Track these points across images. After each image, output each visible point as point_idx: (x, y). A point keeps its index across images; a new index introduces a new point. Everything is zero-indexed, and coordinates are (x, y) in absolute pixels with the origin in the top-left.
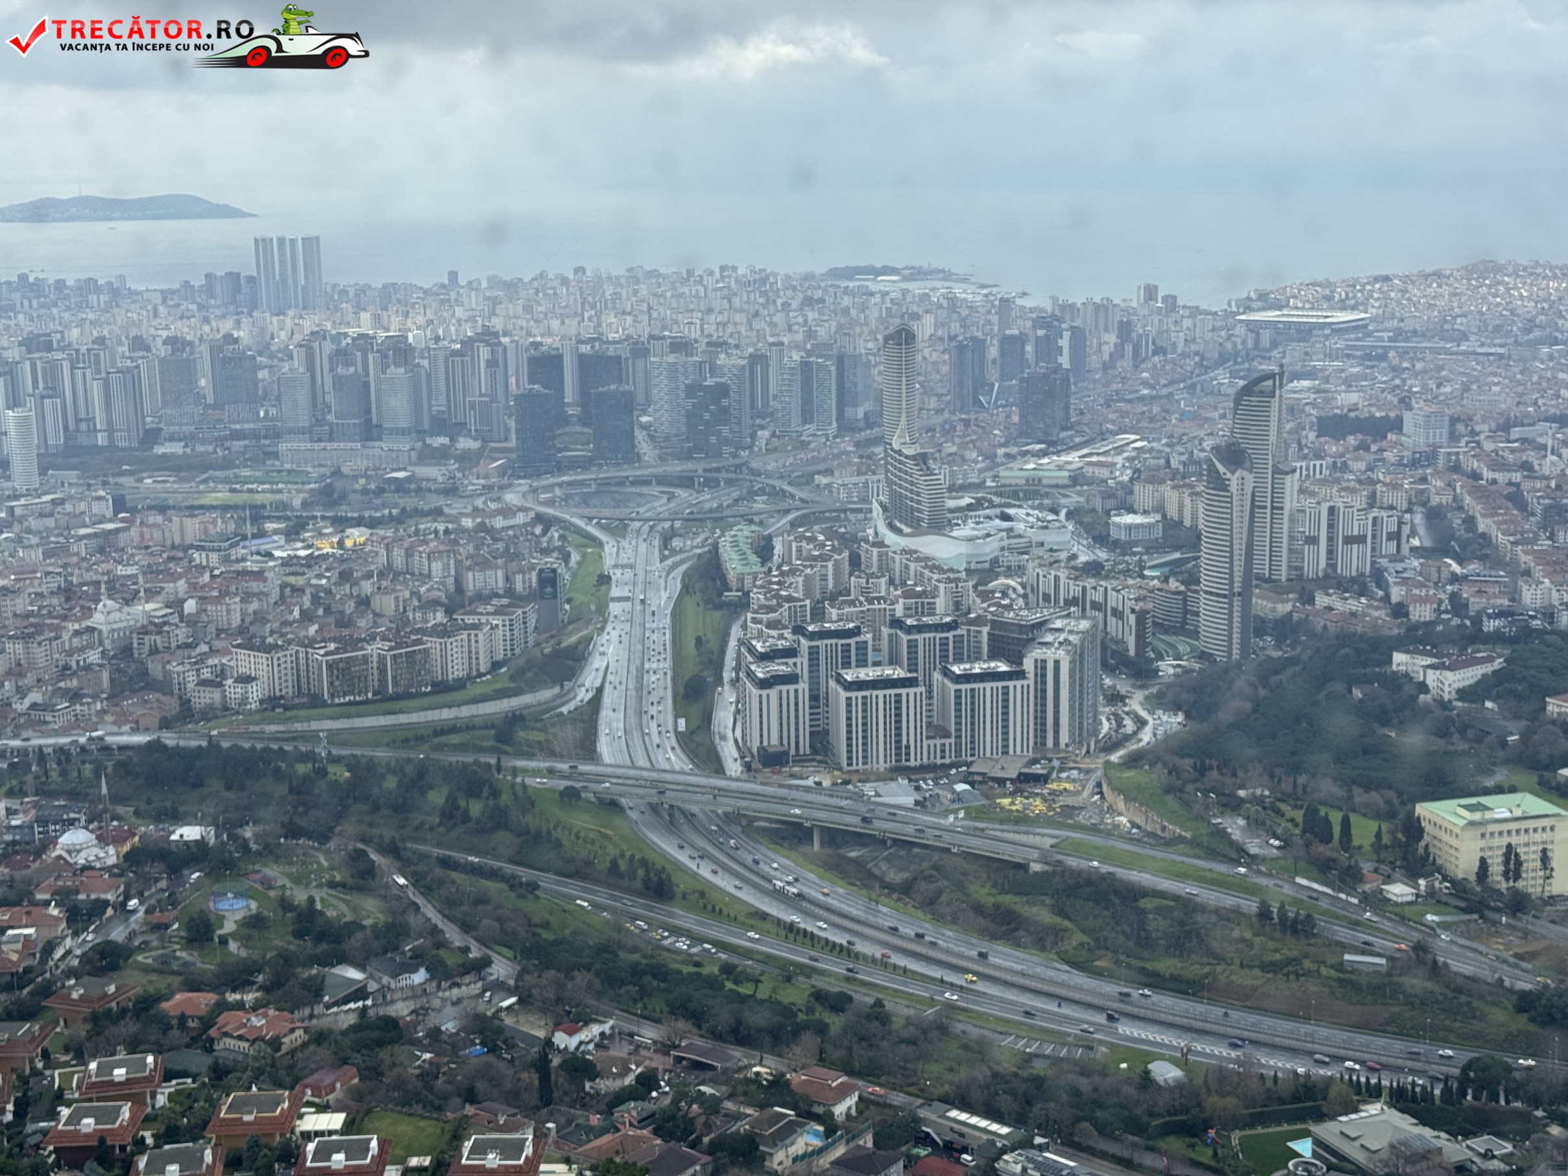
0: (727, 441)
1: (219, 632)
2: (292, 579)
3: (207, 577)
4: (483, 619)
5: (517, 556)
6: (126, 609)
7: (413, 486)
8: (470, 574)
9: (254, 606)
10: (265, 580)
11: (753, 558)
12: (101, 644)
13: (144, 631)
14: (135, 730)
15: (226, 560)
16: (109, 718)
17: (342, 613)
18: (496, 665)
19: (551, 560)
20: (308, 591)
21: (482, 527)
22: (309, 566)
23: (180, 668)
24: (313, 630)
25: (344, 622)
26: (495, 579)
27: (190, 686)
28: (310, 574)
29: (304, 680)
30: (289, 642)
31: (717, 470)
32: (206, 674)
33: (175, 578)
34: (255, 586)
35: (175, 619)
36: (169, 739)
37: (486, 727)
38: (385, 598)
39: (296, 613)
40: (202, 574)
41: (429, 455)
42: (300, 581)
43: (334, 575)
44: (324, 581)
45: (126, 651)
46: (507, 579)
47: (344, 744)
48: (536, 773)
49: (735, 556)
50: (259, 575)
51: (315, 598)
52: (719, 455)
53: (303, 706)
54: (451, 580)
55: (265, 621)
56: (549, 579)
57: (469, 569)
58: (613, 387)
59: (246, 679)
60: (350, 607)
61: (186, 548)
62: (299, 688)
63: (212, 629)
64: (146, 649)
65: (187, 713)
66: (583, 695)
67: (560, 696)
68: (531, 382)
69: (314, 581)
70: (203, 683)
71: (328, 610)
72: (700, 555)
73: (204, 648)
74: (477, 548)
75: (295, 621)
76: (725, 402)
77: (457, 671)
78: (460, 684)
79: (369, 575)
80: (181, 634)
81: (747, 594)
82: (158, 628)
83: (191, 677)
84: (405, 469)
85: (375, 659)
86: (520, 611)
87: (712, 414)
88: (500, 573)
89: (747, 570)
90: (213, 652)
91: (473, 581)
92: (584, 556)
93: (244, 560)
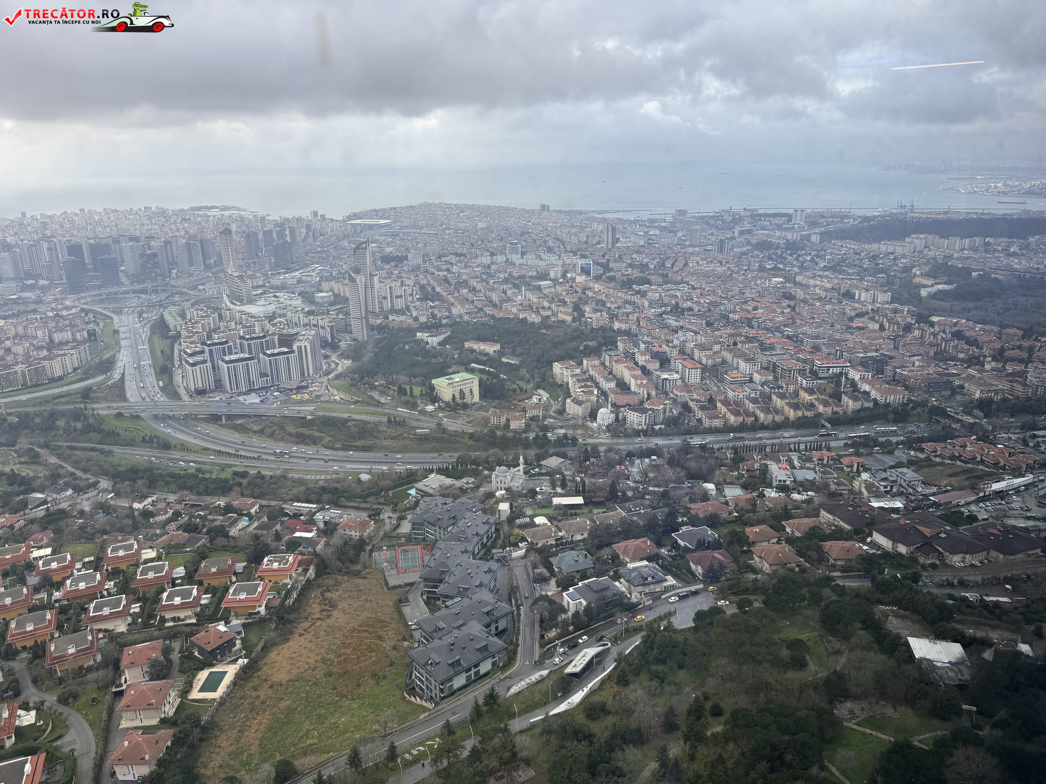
0: (159, 275)
4: (66, 352)
5: (76, 325)
7: (21, 301)
8: (55, 334)
11: (179, 319)
18: (75, 369)
19: (92, 326)
21: (57, 315)
26: (67, 335)
31: (157, 286)
37: (76, 394)
38: (18, 347)
41: (26, 288)
46: (73, 335)
48: (102, 409)
49: (171, 318)
52: (157, 280)
54: (47, 337)
56: (92, 334)
57: (54, 332)
58: (107, 256)
66: (116, 377)
67: (104, 379)
68: (69, 256)
72: (156, 319)
74: (57, 324)
77: (58, 373)
78: (60, 378)
81: (179, 332)
84: (15, 294)
85: (19, 372)
86: (82, 347)
88: (69, 333)
89: (177, 323)
91: (58, 337)
92: (105, 323)
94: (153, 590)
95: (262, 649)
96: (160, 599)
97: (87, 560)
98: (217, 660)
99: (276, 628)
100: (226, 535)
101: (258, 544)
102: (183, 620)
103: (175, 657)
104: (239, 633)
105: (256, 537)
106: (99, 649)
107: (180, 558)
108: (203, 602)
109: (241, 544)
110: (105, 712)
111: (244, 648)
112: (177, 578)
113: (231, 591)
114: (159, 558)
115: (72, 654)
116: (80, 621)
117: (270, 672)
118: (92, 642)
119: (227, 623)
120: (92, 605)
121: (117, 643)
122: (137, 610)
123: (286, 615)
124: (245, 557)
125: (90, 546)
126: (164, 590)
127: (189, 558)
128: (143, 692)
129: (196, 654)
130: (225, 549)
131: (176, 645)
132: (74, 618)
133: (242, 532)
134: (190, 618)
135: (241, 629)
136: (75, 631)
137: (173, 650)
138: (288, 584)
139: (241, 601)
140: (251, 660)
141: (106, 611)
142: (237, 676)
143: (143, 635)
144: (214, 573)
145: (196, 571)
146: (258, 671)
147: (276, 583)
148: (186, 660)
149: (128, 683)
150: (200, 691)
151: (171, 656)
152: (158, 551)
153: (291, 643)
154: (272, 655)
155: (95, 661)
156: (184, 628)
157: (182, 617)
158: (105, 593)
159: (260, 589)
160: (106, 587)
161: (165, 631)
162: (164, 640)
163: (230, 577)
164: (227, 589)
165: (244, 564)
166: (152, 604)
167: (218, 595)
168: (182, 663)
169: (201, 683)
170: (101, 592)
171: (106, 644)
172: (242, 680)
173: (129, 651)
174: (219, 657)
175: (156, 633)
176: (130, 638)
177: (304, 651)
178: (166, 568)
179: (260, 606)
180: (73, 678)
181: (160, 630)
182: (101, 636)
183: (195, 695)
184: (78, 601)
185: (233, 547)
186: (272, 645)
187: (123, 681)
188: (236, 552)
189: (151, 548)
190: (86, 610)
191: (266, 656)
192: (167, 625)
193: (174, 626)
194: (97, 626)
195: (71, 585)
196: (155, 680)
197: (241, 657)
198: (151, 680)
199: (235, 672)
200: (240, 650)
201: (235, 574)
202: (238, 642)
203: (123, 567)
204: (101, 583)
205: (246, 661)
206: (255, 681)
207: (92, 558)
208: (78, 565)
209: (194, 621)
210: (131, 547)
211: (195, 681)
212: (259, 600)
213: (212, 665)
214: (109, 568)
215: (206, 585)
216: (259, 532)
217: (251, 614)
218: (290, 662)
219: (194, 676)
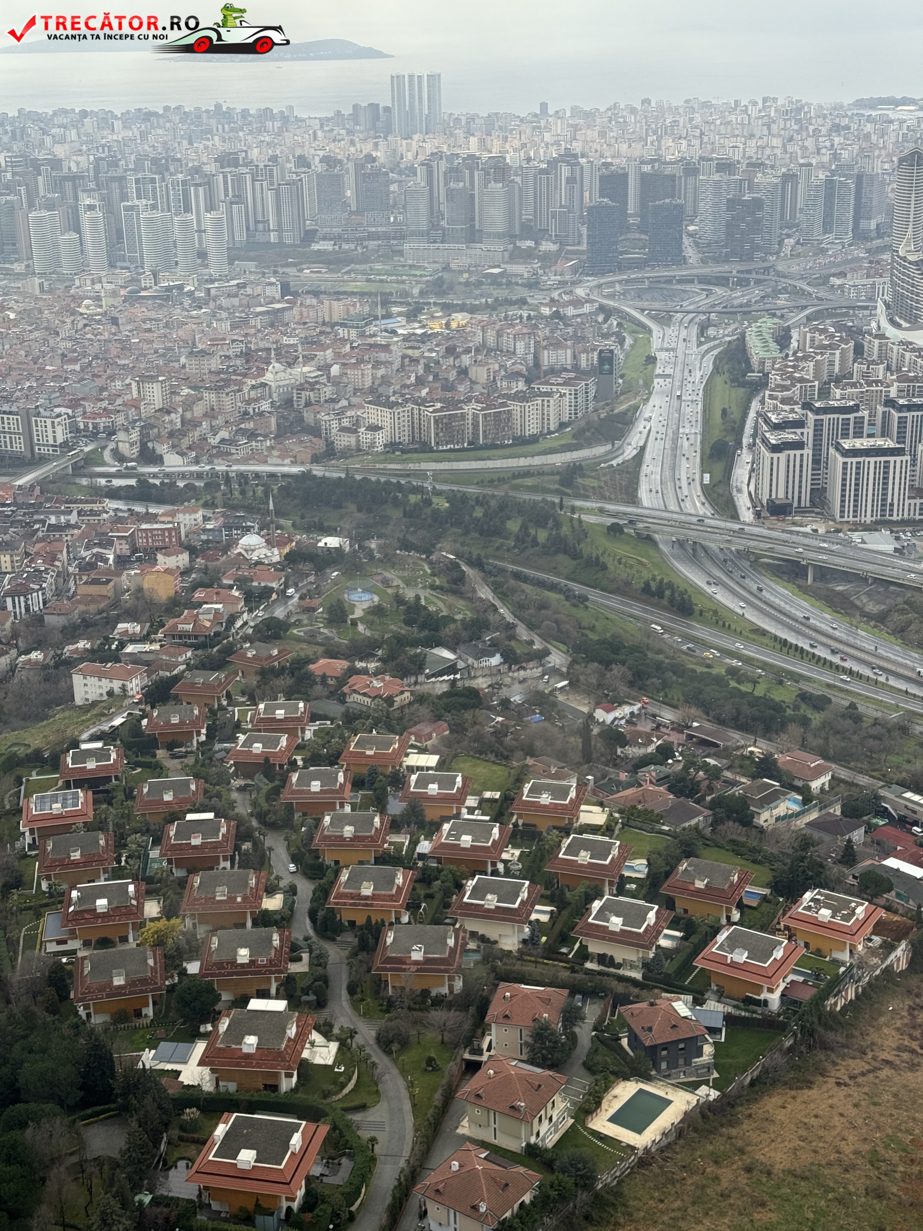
0: (758, 248)
1: (356, 390)
2: (410, 352)
3: (348, 348)
4: (554, 388)
5: (584, 338)
6: (289, 370)
7: (504, 281)
8: (546, 352)
9: (381, 372)
10: (390, 352)
11: (773, 346)
12: (270, 397)
13: (301, 388)
14: (294, 463)
15: (362, 335)
16: (275, 453)
17: (446, 379)
18: (562, 425)
19: (610, 343)
20: (422, 361)
21: (556, 315)
22: (423, 342)
23: (327, 418)
24: (424, 392)
25: (448, 387)
26: (564, 357)
27: (334, 431)
28: (424, 348)
29: (417, 431)
30: (407, 401)
31: (749, 272)
32: (346, 423)
33: (324, 348)
34: (383, 356)
35: (324, 380)
36: (318, 471)
37: (552, 474)
38: (480, 369)
39: (413, 379)
40: (344, 346)
41: (518, 256)
42: (416, 353)
43: (442, 349)
44: (434, 354)
45: (288, 403)
46: (575, 357)
47: (445, 482)
48: (589, 511)
49: (759, 344)
50: (386, 348)
51: (427, 367)
52: (751, 259)
53: (415, 451)
54: (531, 357)
55: (389, 384)
56: (607, 358)
57: (545, 348)
58: (667, 201)
59: (375, 428)
60: (452, 375)
61: (333, 325)
62: (413, 437)
63: (350, 388)
64: (303, 402)
65: (330, 453)
66: (629, 452)
67: (610, 452)
68: (601, 196)
69: (426, 354)
70: (343, 429)
71: (436, 376)
72: (730, 342)
73: (344, 403)
74: (552, 331)
75: (412, 385)
76: (759, 214)
77: (532, 428)
78: (534, 439)
79: (468, 351)
80: (328, 391)
81: (766, 375)
82: (312, 385)
83: (335, 424)
84: (498, 266)
85: (470, 417)
86: (583, 383)
87: (748, 225)
88: (569, 352)
89: (768, 355)
90: (351, 406)
91: (548, 358)
92: (636, 340)
93: (375, 335)
94: (581, 889)
95: (752, 1084)
96: (589, 910)
97: (488, 795)
98: (659, 1070)
99: (790, 1049)
100: (747, 820)
101: (802, 859)
102: (619, 966)
103: (585, 1033)
104: (713, 1031)
105: (805, 843)
106: (460, 970)
107: (648, 841)
108: (664, 943)
109: (770, 849)
110: (440, 1091)
111: (716, 1065)
112: (631, 880)
113: (721, 938)
114: (608, 829)
115: (416, 963)
116: (447, 906)
117: (754, 1136)
118: (453, 951)
119: (698, 1001)
120: (471, 884)
121: (494, 969)
122: (545, 918)
123: (820, 1029)
124: (768, 877)
125: (499, 772)
126: (600, 895)
127: (661, 847)
128: (509, 1077)
129: (625, 1042)
130: (737, 849)
131: (592, 1011)
132: (439, 896)
133: (781, 824)
134: (632, 967)
135: (719, 1023)
136: (437, 922)
137: (583, 1019)
138: (843, 964)
139: (734, 965)
140: (724, 1095)
141: (491, 901)
142: (687, 1116)
143: (539, 969)
144: (699, 891)
145: (668, 874)
146: (732, 1124)
147: (818, 952)
148: (602, 1048)
149: (492, 1052)
150: (613, 1119)
151: (577, 1030)
152: (611, 815)
153: (813, 1093)
154: (771, 1104)
155: (451, 988)
156: (614, 984)
157: (618, 959)
158: (501, 867)
159: (778, 954)
160: (505, 856)
161: (579, 976)
162: (572, 994)
163: (729, 910)
164: (716, 931)
165: (766, 891)
166: (572, 915)
167: (694, 939)
168: (594, 1051)
169: (617, 1105)
170: (494, 864)
171: (477, 963)
172: (696, 1130)
173: (506, 990)
174: (664, 1066)
175: (565, 975)
176: (518, 966)
177: (837, 1121)
178: (615, 852)
179: (771, 991)
180: (410, 1009)
181: (573, 971)
182: (472, 945)
183: (601, 1123)
184: (453, 867)
185: (753, 850)
186: (774, 1083)
187: (485, 1046)
188: (755, 862)
189: (601, 805)
190: (460, 887)
191: (756, 1101)
192: (589, 965)
193: (600, 973)
194: (472, 925)
195: (449, 835)
196: (538, 1066)
197: (706, 1083)
198: (531, 1062)
199: (684, 1107)
200: (708, 1068)
201: (740, 906)
202: (708, 1049)
203: (543, 826)
204: (499, 846)
205: (714, 1094)
206: (718, 1145)
207: (497, 795)
208: (471, 801)
209: (637, 975)
210: (565, 791)
211: (608, 1097)
212: (770, 977)
213: (646, 1077)
214: (520, 822)
215: (679, 911)
216: (816, 835)
217: (749, 1001)
218: (803, 1132)
219: (607, 1089)
